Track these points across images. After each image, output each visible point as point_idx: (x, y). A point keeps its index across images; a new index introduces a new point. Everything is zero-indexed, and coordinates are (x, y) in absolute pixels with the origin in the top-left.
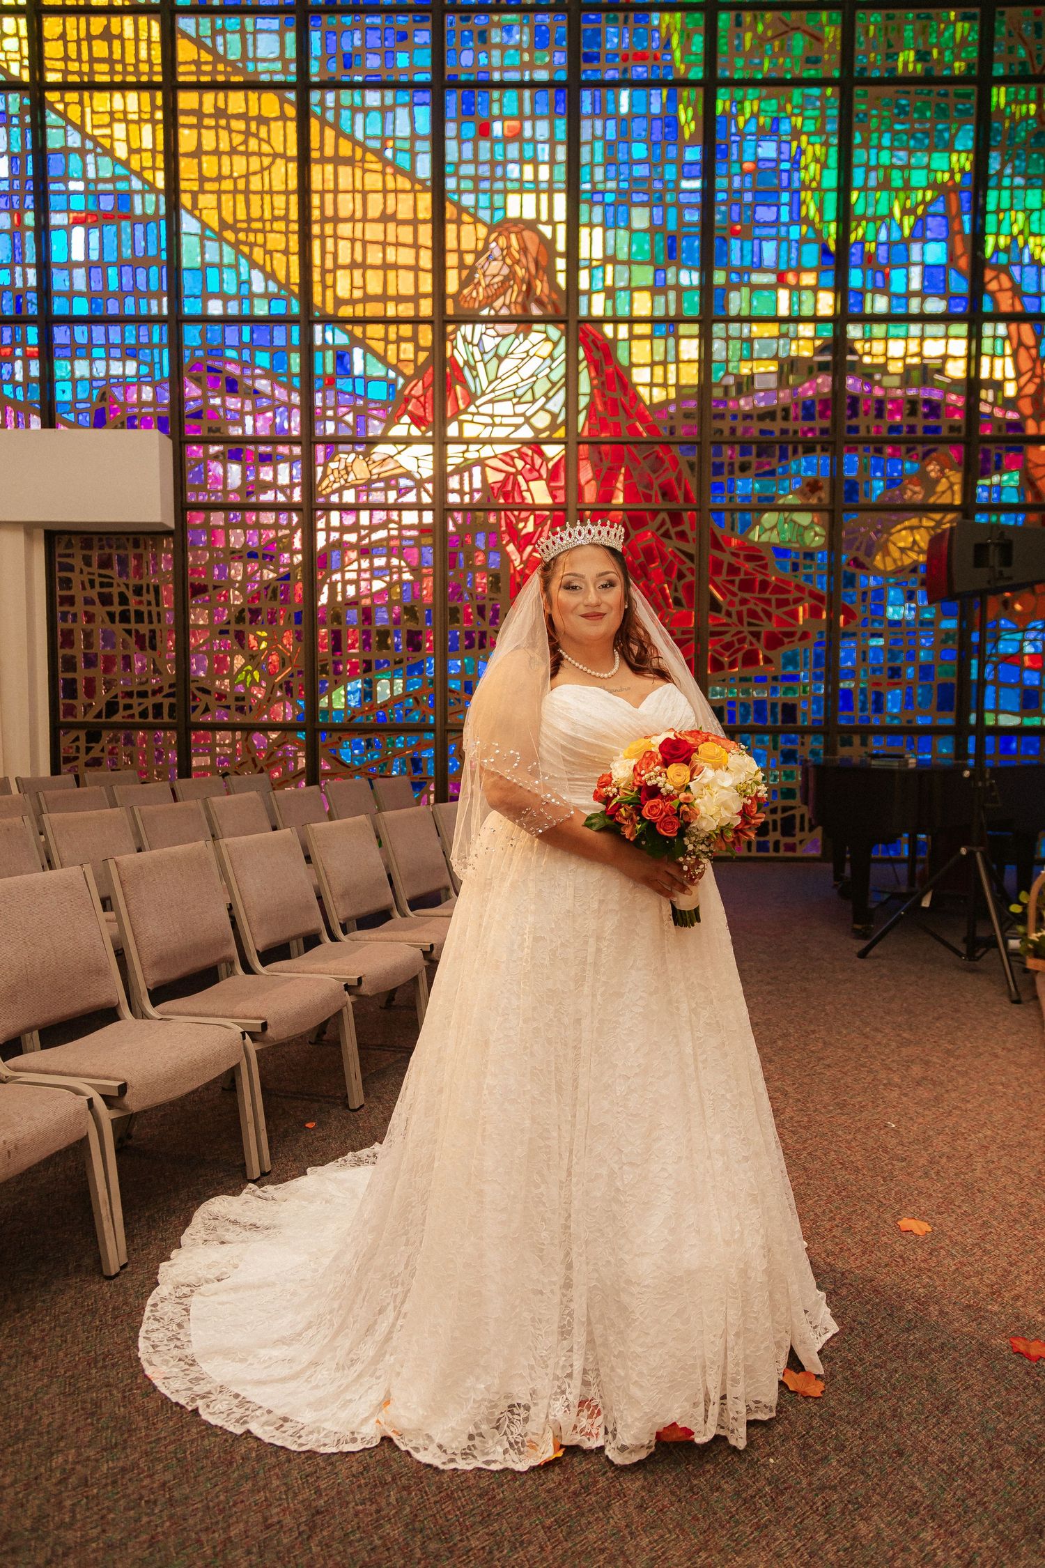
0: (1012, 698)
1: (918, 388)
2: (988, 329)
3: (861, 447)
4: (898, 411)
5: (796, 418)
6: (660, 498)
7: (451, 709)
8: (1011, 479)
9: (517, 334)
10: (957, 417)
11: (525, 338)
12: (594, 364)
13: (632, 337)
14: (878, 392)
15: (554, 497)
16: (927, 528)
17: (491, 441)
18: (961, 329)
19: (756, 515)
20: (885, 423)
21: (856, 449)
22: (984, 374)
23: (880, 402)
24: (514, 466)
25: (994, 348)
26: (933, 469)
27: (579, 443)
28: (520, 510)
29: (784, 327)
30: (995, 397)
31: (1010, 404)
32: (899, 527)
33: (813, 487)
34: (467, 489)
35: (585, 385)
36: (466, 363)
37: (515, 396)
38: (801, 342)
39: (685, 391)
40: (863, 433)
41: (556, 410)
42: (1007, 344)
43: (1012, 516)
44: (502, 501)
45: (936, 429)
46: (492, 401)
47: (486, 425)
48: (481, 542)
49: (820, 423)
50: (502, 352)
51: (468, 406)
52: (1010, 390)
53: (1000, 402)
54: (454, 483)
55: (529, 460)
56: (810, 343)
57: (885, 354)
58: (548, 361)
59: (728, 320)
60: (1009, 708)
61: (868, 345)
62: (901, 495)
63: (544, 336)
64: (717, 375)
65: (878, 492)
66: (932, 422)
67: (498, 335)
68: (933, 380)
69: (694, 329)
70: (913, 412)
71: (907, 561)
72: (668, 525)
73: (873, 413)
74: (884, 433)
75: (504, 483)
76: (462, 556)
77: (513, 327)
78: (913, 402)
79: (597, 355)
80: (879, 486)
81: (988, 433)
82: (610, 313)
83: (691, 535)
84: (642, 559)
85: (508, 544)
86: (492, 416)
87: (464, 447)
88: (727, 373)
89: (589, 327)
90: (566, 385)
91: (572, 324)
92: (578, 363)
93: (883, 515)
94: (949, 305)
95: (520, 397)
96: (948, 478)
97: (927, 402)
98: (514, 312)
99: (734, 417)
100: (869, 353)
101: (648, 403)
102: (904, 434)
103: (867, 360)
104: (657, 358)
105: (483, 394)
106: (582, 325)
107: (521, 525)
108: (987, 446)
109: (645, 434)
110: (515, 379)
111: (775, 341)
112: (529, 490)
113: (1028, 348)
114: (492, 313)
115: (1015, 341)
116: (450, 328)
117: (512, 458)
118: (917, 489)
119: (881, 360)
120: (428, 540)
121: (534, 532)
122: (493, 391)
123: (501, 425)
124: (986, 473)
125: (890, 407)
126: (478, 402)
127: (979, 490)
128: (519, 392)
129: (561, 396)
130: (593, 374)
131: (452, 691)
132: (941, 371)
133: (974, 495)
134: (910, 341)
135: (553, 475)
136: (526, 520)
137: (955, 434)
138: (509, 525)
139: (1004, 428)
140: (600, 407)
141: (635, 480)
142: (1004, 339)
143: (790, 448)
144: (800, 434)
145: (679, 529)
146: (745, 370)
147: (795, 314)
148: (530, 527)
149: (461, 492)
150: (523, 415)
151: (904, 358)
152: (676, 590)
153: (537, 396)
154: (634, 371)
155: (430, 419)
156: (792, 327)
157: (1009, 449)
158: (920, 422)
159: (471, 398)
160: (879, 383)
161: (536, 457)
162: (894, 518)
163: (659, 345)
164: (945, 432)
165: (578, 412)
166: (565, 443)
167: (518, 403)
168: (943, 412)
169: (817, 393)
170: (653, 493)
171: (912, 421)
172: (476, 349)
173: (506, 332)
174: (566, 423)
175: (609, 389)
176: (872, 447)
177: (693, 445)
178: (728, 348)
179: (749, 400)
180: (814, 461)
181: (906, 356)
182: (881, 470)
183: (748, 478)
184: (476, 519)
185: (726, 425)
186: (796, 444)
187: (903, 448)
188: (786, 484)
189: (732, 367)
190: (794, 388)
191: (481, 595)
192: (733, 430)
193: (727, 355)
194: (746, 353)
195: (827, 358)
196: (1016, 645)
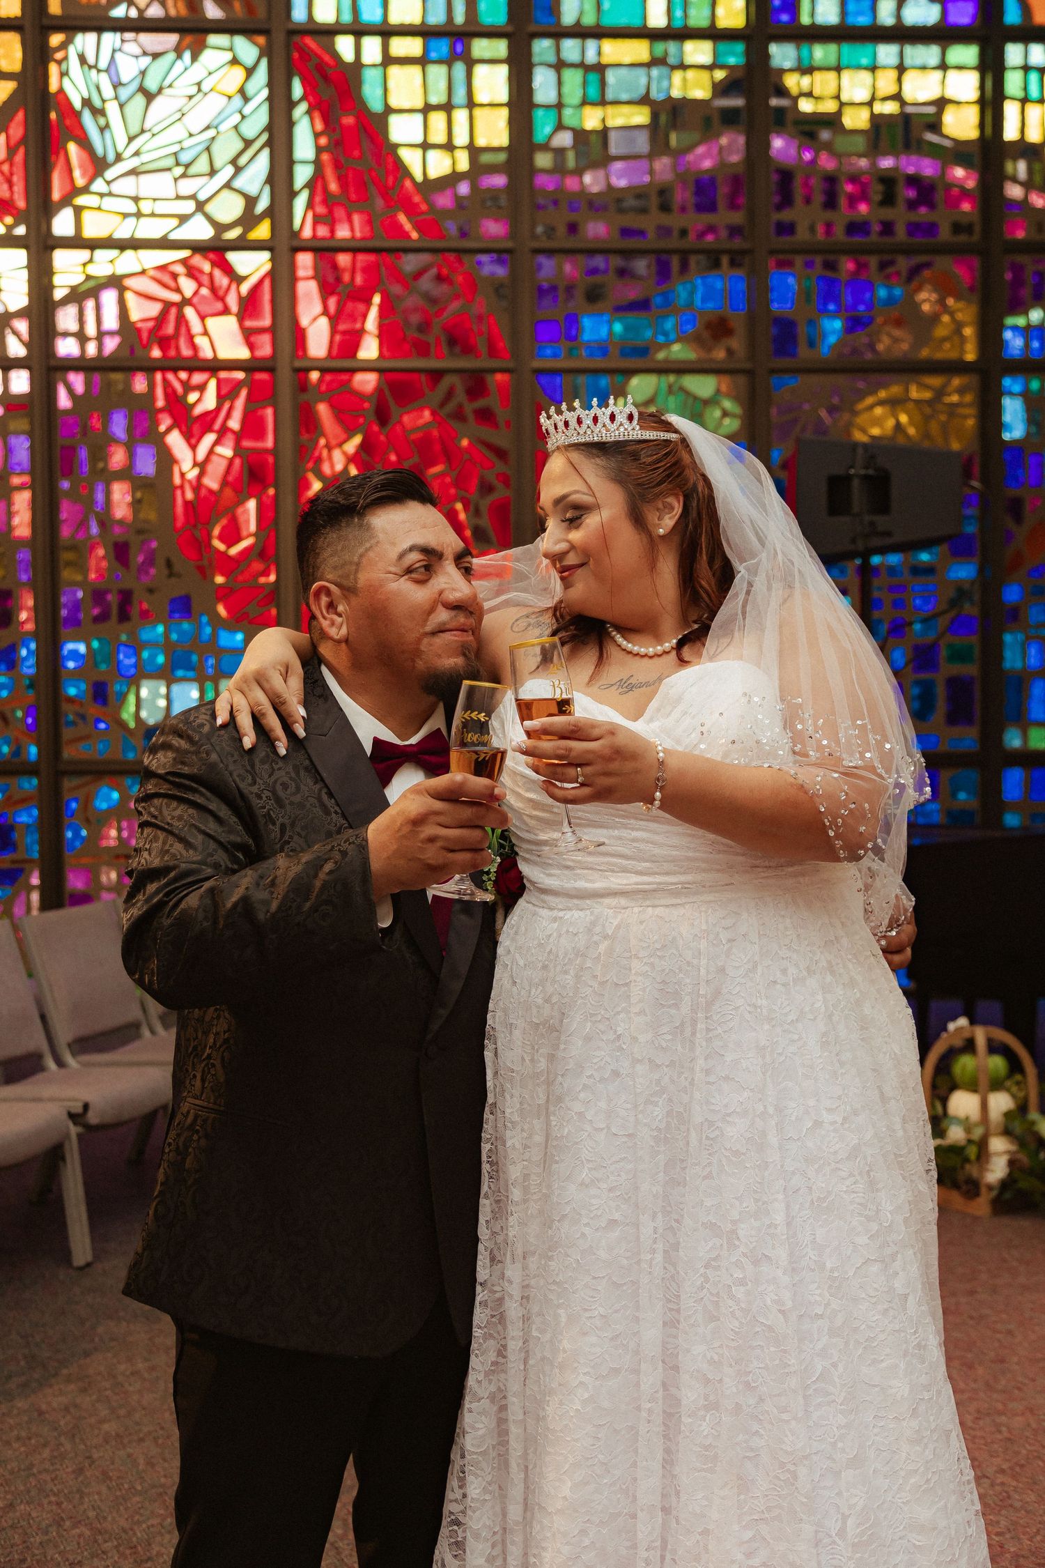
1: (896, 155)
2: (1013, 53)
3: (799, 261)
4: (862, 195)
5: (683, 209)
6: (445, 349)
7: (67, 733)
9: (179, 51)
10: (966, 207)
11: (194, 58)
12: (319, 107)
13: (388, 60)
14: (827, 163)
15: (251, 347)
17: (134, 244)
18: (966, 54)
19: (619, 379)
20: (841, 217)
21: (790, 264)
22: (1010, 133)
23: (831, 181)
24: (178, 290)
25: (1025, 89)
26: (926, 299)
27: (296, 250)
28: (191, 370)
29: (660, 47)
30: (1031, 171)
32: (870, 400)
33: (719, 329)
34: (91, 330)
35: (304, 144)
36: (87, 102)
37: (178, 164)
38: (690, 74)
39: (486, 158)
40: (802, 234)
41: (253, 190)
44: (156, 353)
45: (931, 229)
46: (134, 172)
47: (125, 215)
48: (119, 425)
49: (725, 217)
50: (151, 85)
51: (91, 181)
53: (1039, 179)
54: (66, 319)
55: (205, 280)
56: (705, 76)
57: (838, 97)
58: (238, 101)
59: (559, 34)
61: (805, 82)
62: (872, 347)
63: (229, 56)
64: (543, 126)
65: (832, 339)
66: (923, 214)
67: (145, 54)
68: (920, 142)
69: (500, 48)
70: (889, 199)
72: (460, 396)
73: (818, 198)
74: (839, 233)
75: (161, 320)
76: (83, 454)
77: (173, 38)
78: (888, 181)
79: (327, 92)
80: (834, 326)
81: (1021, 235)
82: (347, 18)
83: (502, 414)
84: (416, 459)
85: (169, 430)
86: (136, 199)
87: (84, 254)
88: (560, 127)
89: (310, 42)
90: (269, 143)
91: (279, 37)
92: (292, 105)
93: (841, 380)
94: (945, 13)
95: (187, 166)
96: (952, 314)
97: (913, 181)
98: (173, 12)
99: (573, 208)
100: (809, 94)
101: (419, 177)
102: (874, 238)
103: (806, 106)
104: (434, 100)
105: (119, 158)
106: (297, 38)
107: (192, 397)
108: (1021, 259)
109: (414, 234)
110: (178, 132)
111: (642, 72)
112: (206, 333)
114: (133, 13)
116: (56, 39)
117: (175, 276)
118: (897, 333)
119: (830, 107)
120: (21, 424)
121: (218, 410)
122: (137, 154)
123: (153, 215)
124: (1019, 307)
125: (849, 188)
126: (110, 174)
127: (1008, 335)
128: (185, 158)
129: (262, 163)
130: (319, 126)
131: (71, 700)
132: (935, 125)
134: (879, 73)
135: (249, 305)
136: (202, 388)
137: (963, 238)
138: (170, 394)
140: (333, 186)
141: (398, 317)
142: (1042, 71)
143: (675, 262)
144: (691, 236)
145: (481, 403)
146: (591, 120)
147: (678, 23)
148: (209, 401)
149: (81, 337)
150: (193, 197)
151: (870, 104)
152: (477, 512)
153: (217, 165)
154: (394, 120)
155: (21, 204)
156: (672, 47)
158: (900, 216)
159: (98, 165)
160: (828, 146)
161: (218, 273)
162: (861, 385)
163: (438, 73)
165: (293, 194)
166: (271, 249)
167: (184, 175)
168: (940, 196)
169: (723, 165)
170: (431, 339)
171: (887, 214)
172: (104, 76)
173: (158, 49)
174: (269, 212)
175: (348, 154)
176: (818, 260)
177: (501, 255)
178: (560, 83)
179: (601, 174)
180: (719, 285)
181: (873, 99)
182: (836, 300)
183: (601, 314)
184: (109, 384)
185: (560, 219)
186: (685, 254)
187: (873, 261)
188: (669, 324)
189: (569, 116)
190: (679, 154)
191: (121, 522)
192: (573, 228)
193: (560, 94)
194: (593, 92)
195: (738, 102)
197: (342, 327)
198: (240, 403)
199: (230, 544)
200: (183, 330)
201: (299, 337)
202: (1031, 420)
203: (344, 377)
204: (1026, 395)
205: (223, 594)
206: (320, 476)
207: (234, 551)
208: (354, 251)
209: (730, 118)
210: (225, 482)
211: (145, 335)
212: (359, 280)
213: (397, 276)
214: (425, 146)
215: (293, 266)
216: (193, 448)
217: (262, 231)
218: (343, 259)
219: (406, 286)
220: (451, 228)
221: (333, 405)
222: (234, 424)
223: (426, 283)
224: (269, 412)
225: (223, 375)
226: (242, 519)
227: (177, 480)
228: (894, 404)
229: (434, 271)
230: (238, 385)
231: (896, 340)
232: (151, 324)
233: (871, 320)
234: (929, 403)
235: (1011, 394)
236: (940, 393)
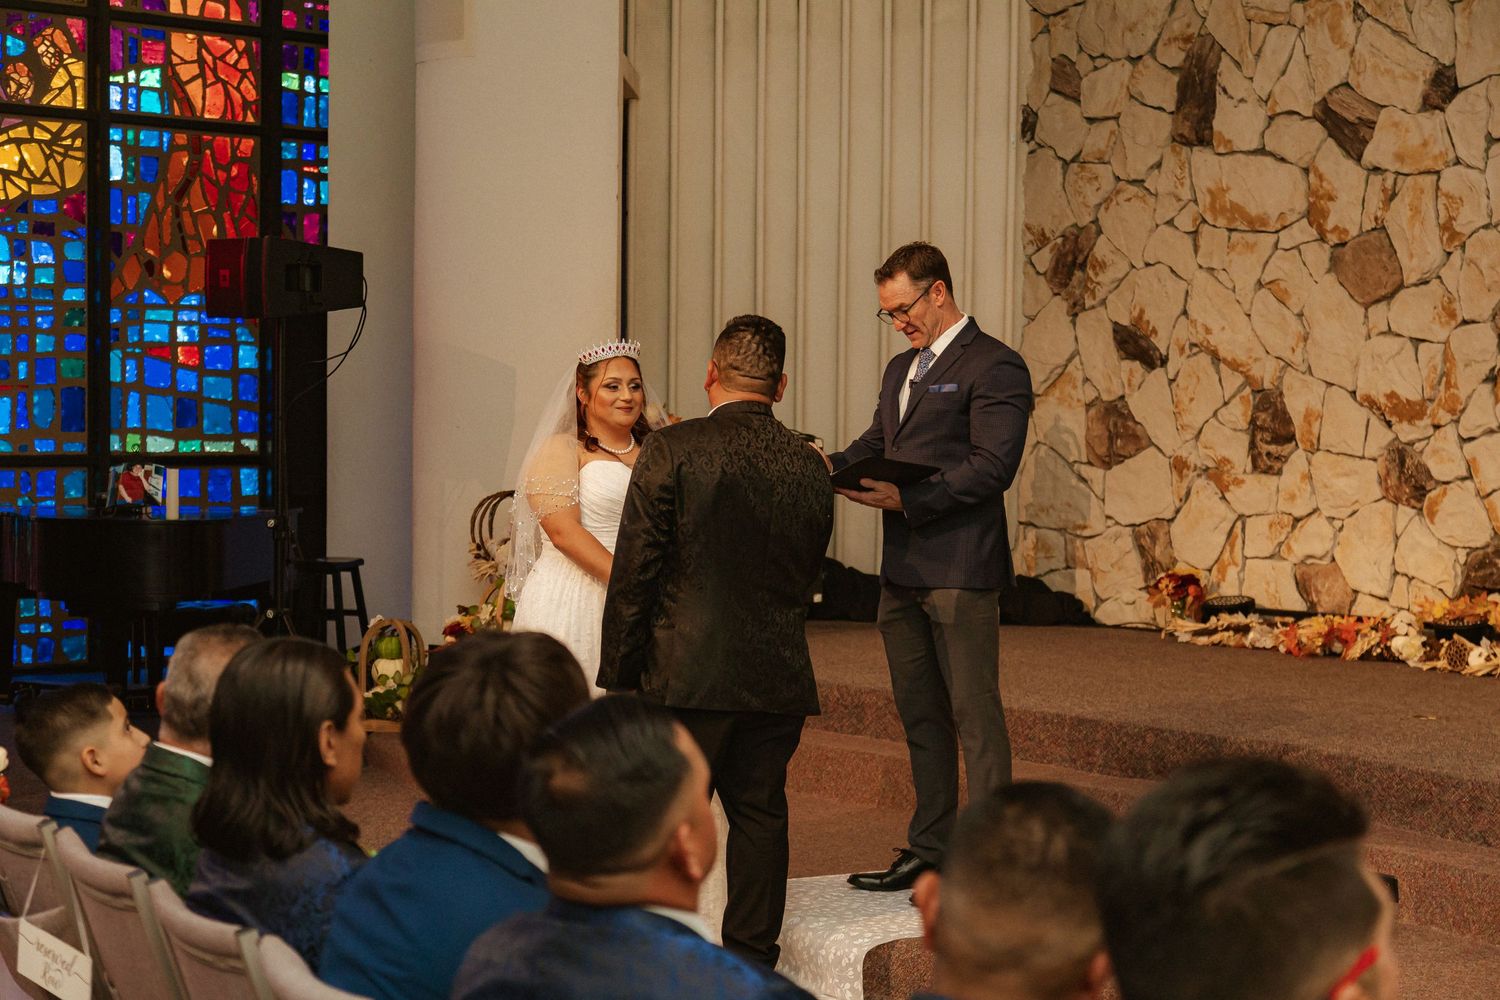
0: (162, 411)
8: (152, 78)
16: (39, 142)
43: (154, 133)
60: (159, 427)
71: (14, 193)
96: (66, 68)
108: (119, 24)
124: (119, 66)
127: (110, 90)
157: (146, 33)
196: (166, 328)
202: (125, 165)
204: (124, 144)
228: (20, 143)
235: (114, 143)
236: (57, 136)
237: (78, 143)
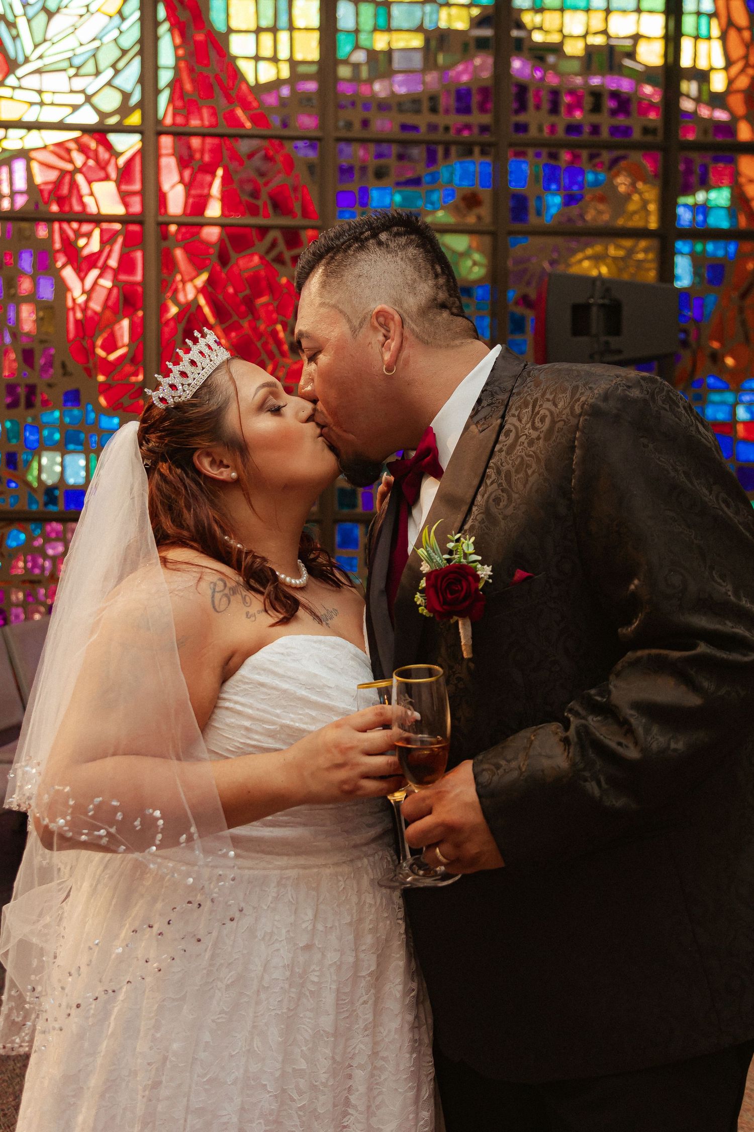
1: (603, 75)
2: (690, 3)
3: (531, 152)
4: (577, 104)
5: (447, 111)
6: (271, 211)
8: (720, 197)
10: (652, 116)
12: (178, 26)
14: (552, 81)
15: (126, 205)
16: (615, 259)
17: (38, 126)
20: (562, 121)
21: (523, 154)
22: (686, 62)
23: (555, 94)
24: (71, 161)
25: (698, 28)
26: (622, 183)
27: (160, 134)
28: (81, 222)
30: (700, 91)
31: (717, 100)
32: (580, 256)
33: (472, 201)
34: (5, 190)
35: (166, 55)
36: (2, 17)
37: (71, 66)
38: (454, 10)
39: (302, 69)
40: (533, 132)
41: (128, 88)
42: (714, 23)
43: (721, 244)
44: (55, 208)
45: (627, 131)
46: (39, 71)
47: (32, 104)
48: (27, 262)
49: (478, 118)
50: (51, 5)
51: (5, 77)
52: (718, 83)
53: (705, 97)
55: (92, 154)
56: (464, 12)
57: (561, 31)
58: (117, 20)
61: (538, 19)
62: (582, 216)
64: (344, 48)
65: (553, 211)
66: (621, 121)
68: (621, 66)
70: (597, 108)
72: (281, 246)
73: (546, 106)
74: (561, 133)
75: (58, 184)
78: (596, 95)
79: (184, 15)
80: (555, 201)
81: (691, 137)
84: (248, 292)
85: (64, 266)
86: (40, 92)
88: (357, 47)
90: (141, 53)
92: (157, 24)
93: (559, 241)
95: (78, 68)
96: (640, 194)
97: (615, 95)
99: (366, 107)
100: (540, 28)
101: (251, 81)
102: (585, 136)
103: (538, 37)
104: (264, 24)
105: (27, 60)
107: (82, 242)
108: (689, 154)
109: (248, 125)
110: (71, 42)
111: (417, 8)
112: (92, 194)
113: (739, 30)
115: (724, 20)
117: (68, 151)
118: (601, 207)
119: (555, 38)
121: (100, 252)
122: (41, 57)
123: (52, 104)
124: (689, 190)
125: (568, 99)
126: (20, 72)
127: (680, 211)
128: (77, 61)
129: (135, 68)
130: (178, 41)
132: (631, 55)
133: (674, 216)
134: (593, 15)
135: (125, 174)
136: (89, 235)
137: (649, 138)
138: (65, 240)
139: (711, 131)
140: (188, 86)
141: (235, 186)
142: (710, 16)
143: (440, 151)
144: (452, 132)
145: (296, 251)
146: (380, 42)
148: (94, 245)
150: (83, 91)
151: (584, 37)
152: (293, 333)
153: (101, 68)
154: (234, 39)
157: (716, 159)
158: (605, 121)
159: (11, 65)
160: (554, 67)
161: (101, 150)
162: (573, 245)
163: (267, 5)
164: (637, 135)
165: (157, 92)
166: (141, 133)
167: (76, 75)
168: (634, 107)
169: (476, 79)
170: (260, 203)
171: (595, 119)
172: (16, 0)
174: (141, 105)
175: (199, 62)
176: (545, 152)
177: (313, 142)
178: (357, 14)
179: (386, 83)
180: (471, 168)
181: (587, 33)
182: (558, 182)
183: (385, 188)
184: (20, 231)
185: (356, 116)
186: (447, 146)
187: (585, 154)
188: (435, 197)
189: (363, 39)
190: (444, 70)
191: (28, 336)
192: (365, 123)
193: (357, 23)
194: (382, 22)
195: (487, 32)
196: (726, 409)
197: (193, 192)
198: (117, 248)
199: (109, 352)
200: (75, 192)
201: (162, 199)
202: (696, 273)
203: (195, 230)
204: (693, 255)
205: (104, 389)
206: (177, 303)
207: (113, 357)
208: (204, 135)
209: (482, 44)
210: (105, 306)
211: (46, 195)
212: (207, 158)
213: (235, 156)
214: (257, 58)
215: (158, 147)
216: (82, 279)
217: (135, 119)
218: (196, 142)
219: (241, 163)
220: (275, 121)
221: (187, 249)
222: (113, 263)
223: (257, 161)
224: (139, 255)
225: (105, 226)
226: (118, 334)
227: (70, 303)
228: (597, 259)
229: (263, 153)
230: (116, 233)
231: (600, 213)
232: (50, 187)
233: (582, 197)
234: (623, 259)
235: (682, 254)
236: (631, 252)
237: (651, 256)
